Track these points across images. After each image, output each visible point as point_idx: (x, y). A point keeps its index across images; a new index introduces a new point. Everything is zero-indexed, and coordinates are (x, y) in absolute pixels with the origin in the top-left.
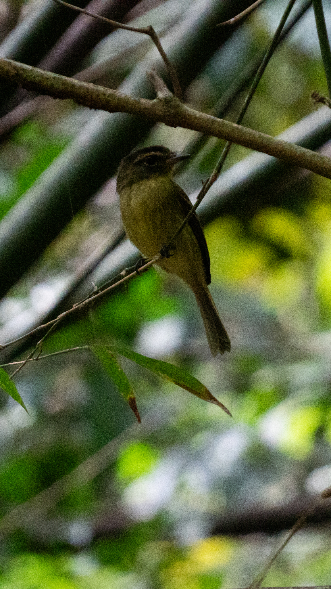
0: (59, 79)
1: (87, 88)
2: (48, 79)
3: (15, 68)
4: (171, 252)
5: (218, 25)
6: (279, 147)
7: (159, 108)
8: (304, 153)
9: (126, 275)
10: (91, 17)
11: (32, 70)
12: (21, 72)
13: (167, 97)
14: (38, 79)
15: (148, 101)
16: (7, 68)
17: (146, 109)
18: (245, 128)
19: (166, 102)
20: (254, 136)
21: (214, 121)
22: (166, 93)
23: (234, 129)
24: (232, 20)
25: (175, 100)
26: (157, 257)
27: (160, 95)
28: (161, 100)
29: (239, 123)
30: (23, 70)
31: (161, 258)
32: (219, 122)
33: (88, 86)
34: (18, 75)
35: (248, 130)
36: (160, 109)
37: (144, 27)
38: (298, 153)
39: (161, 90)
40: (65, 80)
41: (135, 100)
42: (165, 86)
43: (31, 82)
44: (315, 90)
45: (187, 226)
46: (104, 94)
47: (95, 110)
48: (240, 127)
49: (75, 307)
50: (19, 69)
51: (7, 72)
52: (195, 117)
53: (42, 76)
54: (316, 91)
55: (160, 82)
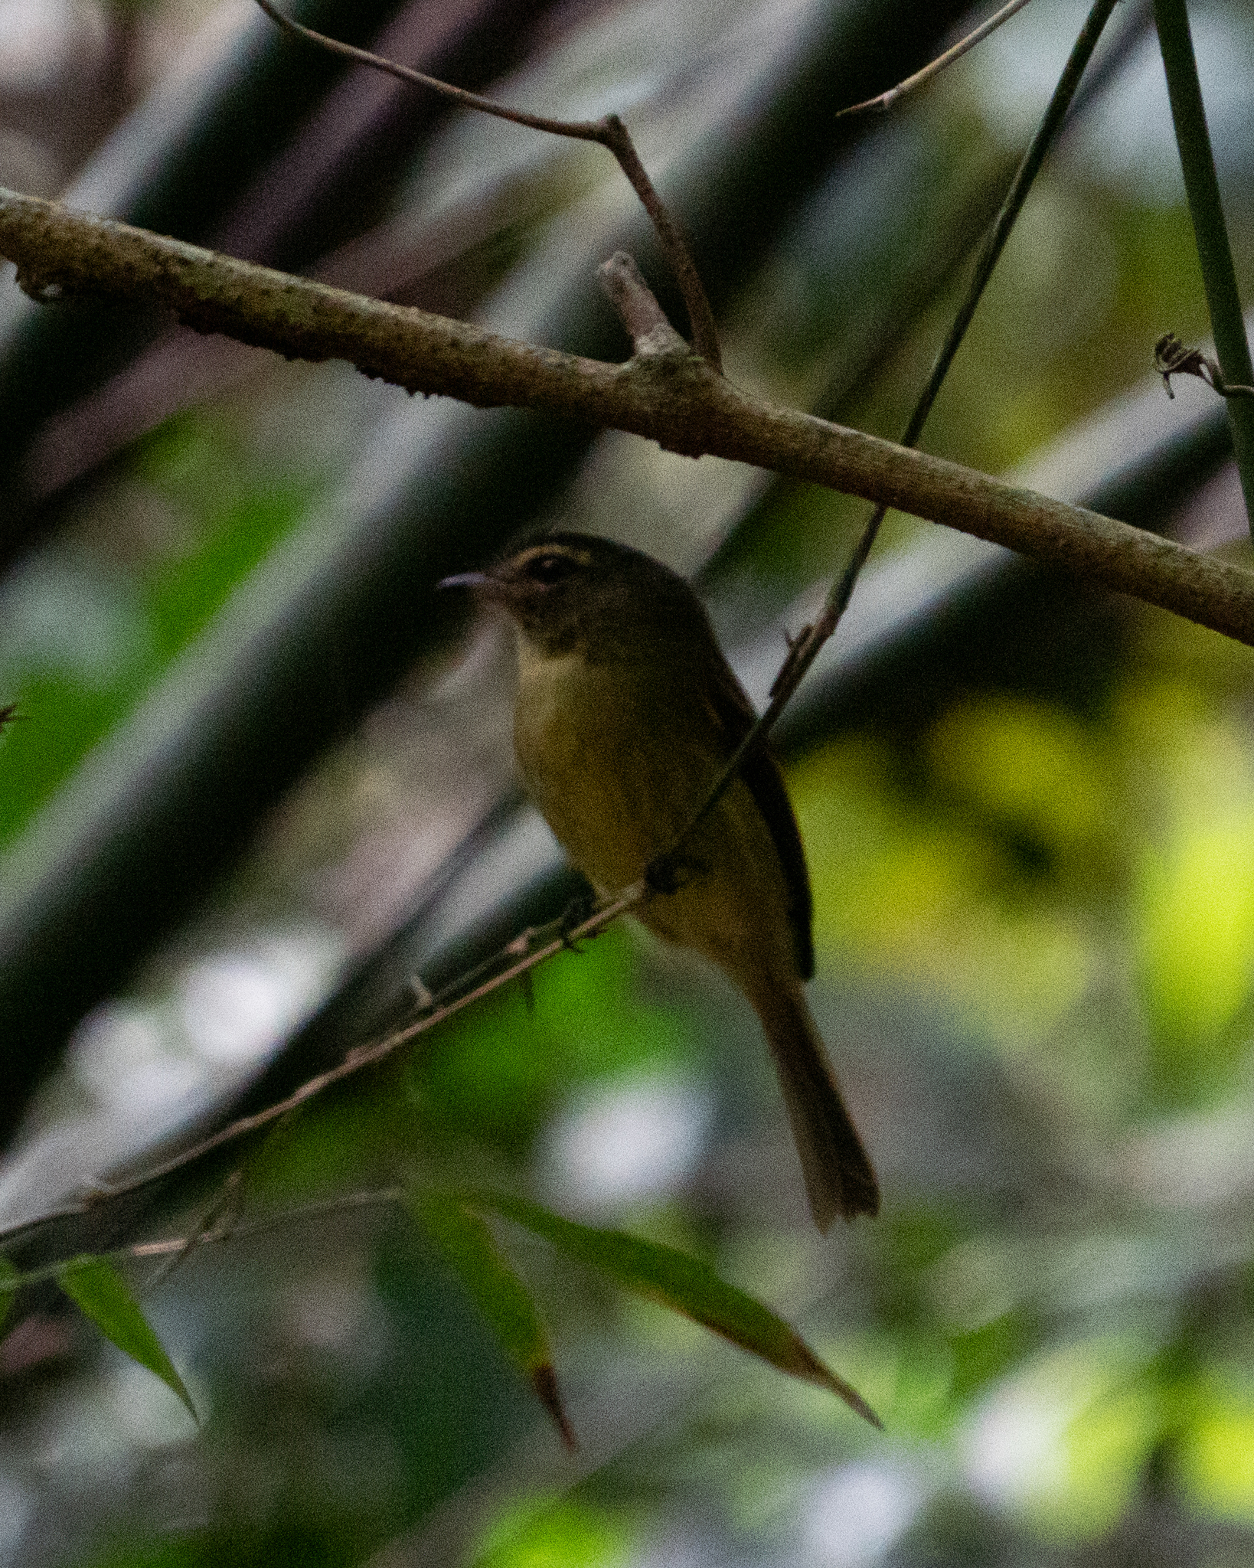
0: (306, 293)
1: (398, 323)
2: (266, 293)
3: (156, 256)
4: (681, 874)
5: (838, 114)
6: (1048, 523)
7: (643, 391)
8: (1131, 544)
9: (527, 954)
10: (397, 81)
11: (211, 265)
12: (177, 270)
13: (668, 355)
14: (234, 294)
15: (603, 366)
16: (132, 256)
17: (596, 392)
18: (929, 458)
19: (666, 368)
20: (962, 487)
21: (826, 435)
22: (663, 339)
23: (894, 460)
24: (887, 96)
25: (696, 364)
26: (633, 892)
27: (646, 346)
28: (647, 364)
29: (909, 441)
30: (184, 262)
31: (648, 897)
32: (845, 440)
33: (402, 317)
34: (166, 278)
35: (941, 464)
36: (644, 395)
37: (591, 120)
38: (1113, 543)
39: (646, 333)
40: (323, 299)
41: (561, 366)
42: (662, 316)
43: (209, 302)
44: (1168, 333)
45: (738, 784)
46: (455, 344)
47: (427, 396)
48: (914, 454)
49: (355, 1059)
50: (167, 259)
51: (130, 268)
52: (764, 421)
53: (245, 282)
54: (1171, 336)
55: (643, 302)
